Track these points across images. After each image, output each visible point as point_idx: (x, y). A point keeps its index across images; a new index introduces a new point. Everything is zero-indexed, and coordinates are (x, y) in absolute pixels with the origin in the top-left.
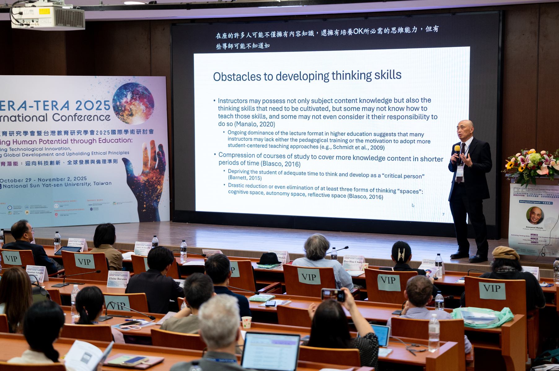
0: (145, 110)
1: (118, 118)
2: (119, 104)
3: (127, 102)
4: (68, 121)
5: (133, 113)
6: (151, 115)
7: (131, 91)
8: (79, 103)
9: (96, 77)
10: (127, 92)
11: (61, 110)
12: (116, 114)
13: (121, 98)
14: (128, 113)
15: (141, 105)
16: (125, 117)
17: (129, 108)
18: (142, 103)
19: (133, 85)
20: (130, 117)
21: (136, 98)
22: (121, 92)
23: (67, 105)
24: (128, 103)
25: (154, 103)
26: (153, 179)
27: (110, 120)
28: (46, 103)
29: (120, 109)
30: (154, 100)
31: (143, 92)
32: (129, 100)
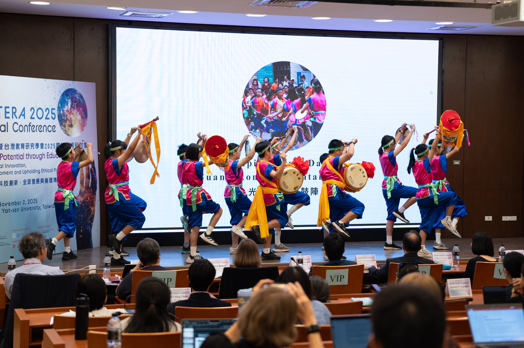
0: (81, 120)
1: (62, 128)
2: (62, 113)
3: (68, 111)
4: (25, 132)
5: (73, 123)
6: (85, 126)
7: (71, 98)
8: (32, 110)
9: (45, 81)
10: (68, 99)
11: (19, 118)
12: (60, 125)
13: (63, 106)
14: (69, 123)
15: (78, 114)
16: (67, 128)
17: (69, 118)
18: (78, 112)
19: (72, 91)
20: (70, 128)
21: (75, 106)
22: (64, 99)
23: (23, 114)
24: (69, 111)
25: (87, 112)
26: (87, 200)
27: (55, 131)
28: (7, 110)
29: (63, 118)
30: (87, 110)
31: (79, 100)
32: (69, 109)
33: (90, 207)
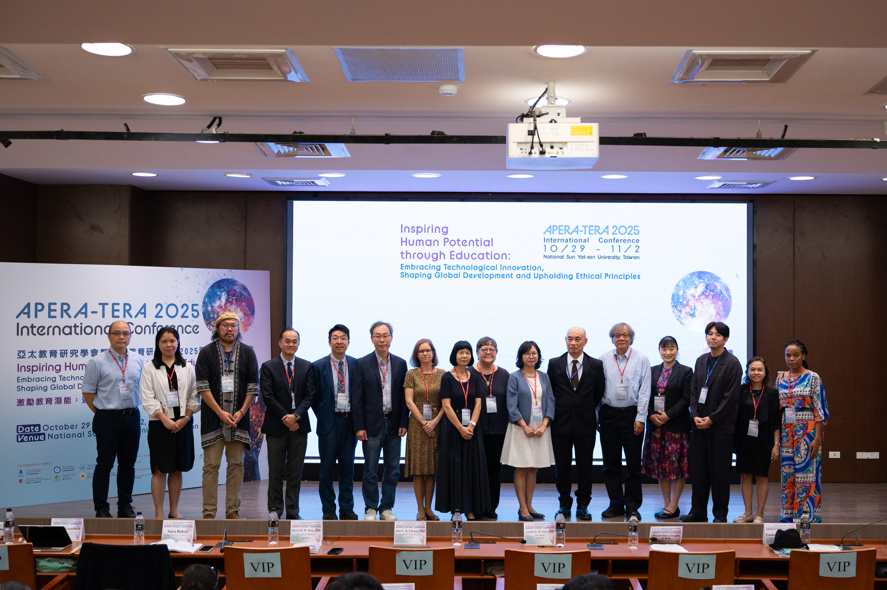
0: (243, 318)
1: (209, 329)
2: (210, 310)
3: (220, 307)
4: (145, 333)
6: (250, 325)
7: (227, 291)
8: (159, 307)
9: (182, 270)
10: (221, 292)
11: (136, 317)
12: (207, 325)
13: (213, 301)
15: (239, 310)
18: (239, 309)
19: (229, 282)
21: (232, 300)
22: (213, 292)
23: (143, 311)
24: (222, 307)
25: (254, 308)
26: (251, 418)
27: (198, 332)
28: (116, 307)
29: (212, 316)
30: (255, 305)
31: (241, 293)
32: (223, 304)
33: (256, 428)
